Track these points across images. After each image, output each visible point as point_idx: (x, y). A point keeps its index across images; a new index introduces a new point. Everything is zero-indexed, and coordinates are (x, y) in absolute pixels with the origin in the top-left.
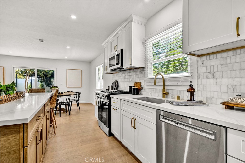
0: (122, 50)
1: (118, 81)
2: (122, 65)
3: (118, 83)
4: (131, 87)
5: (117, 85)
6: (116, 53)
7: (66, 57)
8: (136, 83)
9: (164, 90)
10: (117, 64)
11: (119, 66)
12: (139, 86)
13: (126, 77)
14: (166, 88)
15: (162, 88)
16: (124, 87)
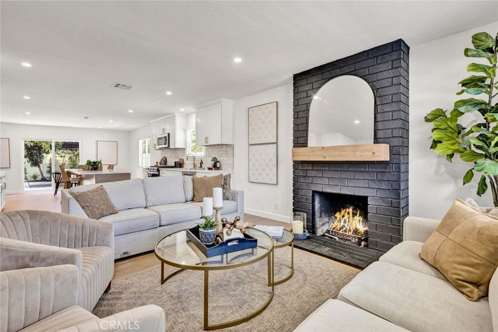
0: (169, 134)
1: (167, 157)
2: (169, 145)
3: (166, 159)
4: (175, 162)
5: (165, 161)
6: (163, 136)
7: (100, 127)
8: (180, 159)
9: (194, 164)
10: (165, 144)
11: (167, 146)
12: (182, 161)
13: (173, 154)
14: (195, 162)
15: (193, 162)
16: (171, 162)
